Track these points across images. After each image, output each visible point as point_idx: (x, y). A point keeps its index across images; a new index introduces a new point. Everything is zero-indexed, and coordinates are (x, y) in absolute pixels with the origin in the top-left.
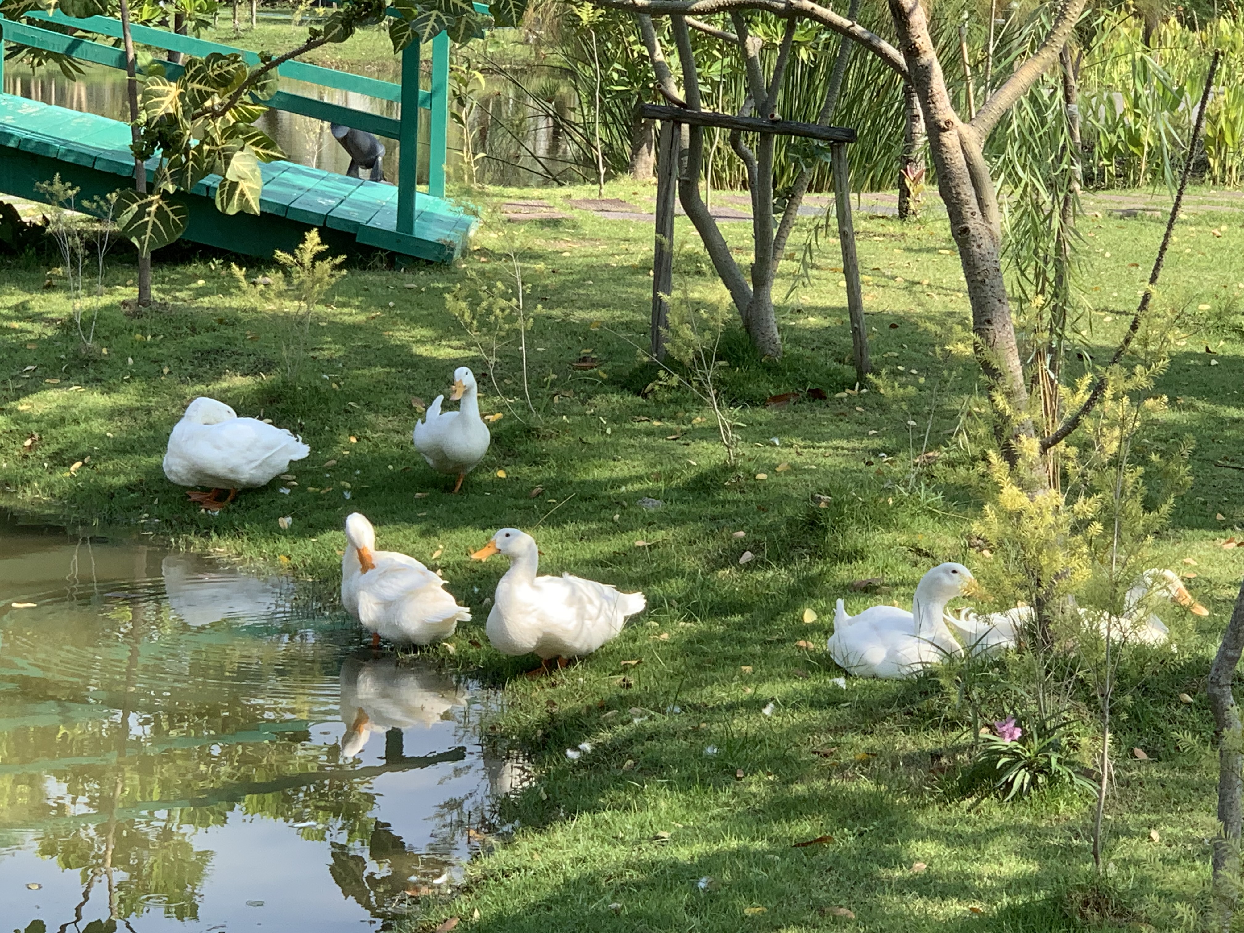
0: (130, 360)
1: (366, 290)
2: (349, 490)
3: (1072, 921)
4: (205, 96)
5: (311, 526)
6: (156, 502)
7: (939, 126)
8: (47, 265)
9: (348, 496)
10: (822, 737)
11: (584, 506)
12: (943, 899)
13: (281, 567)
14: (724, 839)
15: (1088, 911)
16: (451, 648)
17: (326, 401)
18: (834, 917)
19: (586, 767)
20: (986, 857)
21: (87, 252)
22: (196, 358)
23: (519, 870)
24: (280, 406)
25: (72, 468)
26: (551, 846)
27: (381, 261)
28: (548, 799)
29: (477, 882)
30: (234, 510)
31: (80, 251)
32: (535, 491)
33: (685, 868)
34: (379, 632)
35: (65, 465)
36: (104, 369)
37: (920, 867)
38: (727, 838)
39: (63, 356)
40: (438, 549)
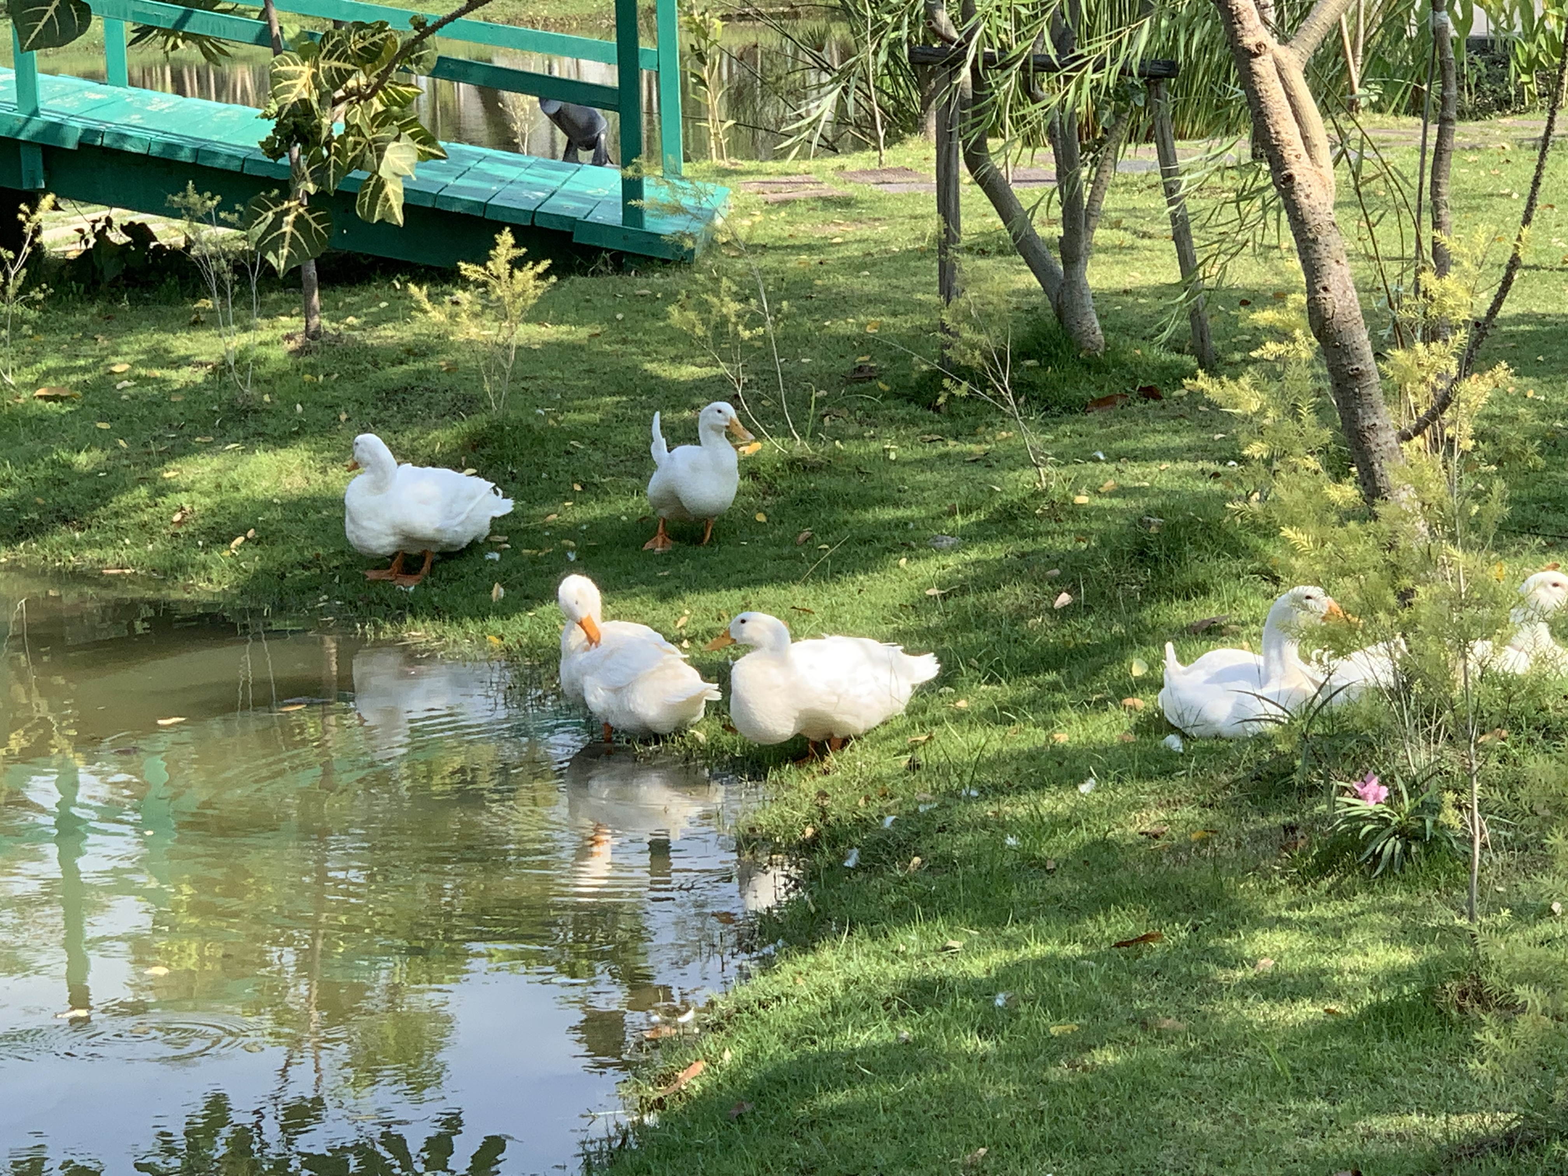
0: (299, 407)
1: (588, 301)
2: (572, 550)
3: (1448, 1017)
4: (345, 76)
5: (527, 597)
6: (337, 580)
7: (1249, 51)
8: (194, 296)
9: (572, 557)
10: (1152, 815)
11: (862, 550)
12: (1293, 1001)
13: (492, 650)
14: (1027, 946)
15: (1467, 1003)
16: (701, 736)
17: (542, 441)
18: (1159, 1029)
19: (865, 870)
20: (1349, 946)
21: (236, 278)
22: (381, 400)
23: (778, 998)
24: (487, 451)
25: (233, 545)
26: (817, 967)
27: (606, 264)
28: (818, 911)
29: (729, 1018)
30: (433, 584)
31: (228, 276)
32: (801, 537)
33: (977, 983)
34: (612, 722)
35: (223, 542)
36: (267, 421)
37: (1266, 964)
38: (1031, 944)
39: (215, 408)
40: (683, 615)
